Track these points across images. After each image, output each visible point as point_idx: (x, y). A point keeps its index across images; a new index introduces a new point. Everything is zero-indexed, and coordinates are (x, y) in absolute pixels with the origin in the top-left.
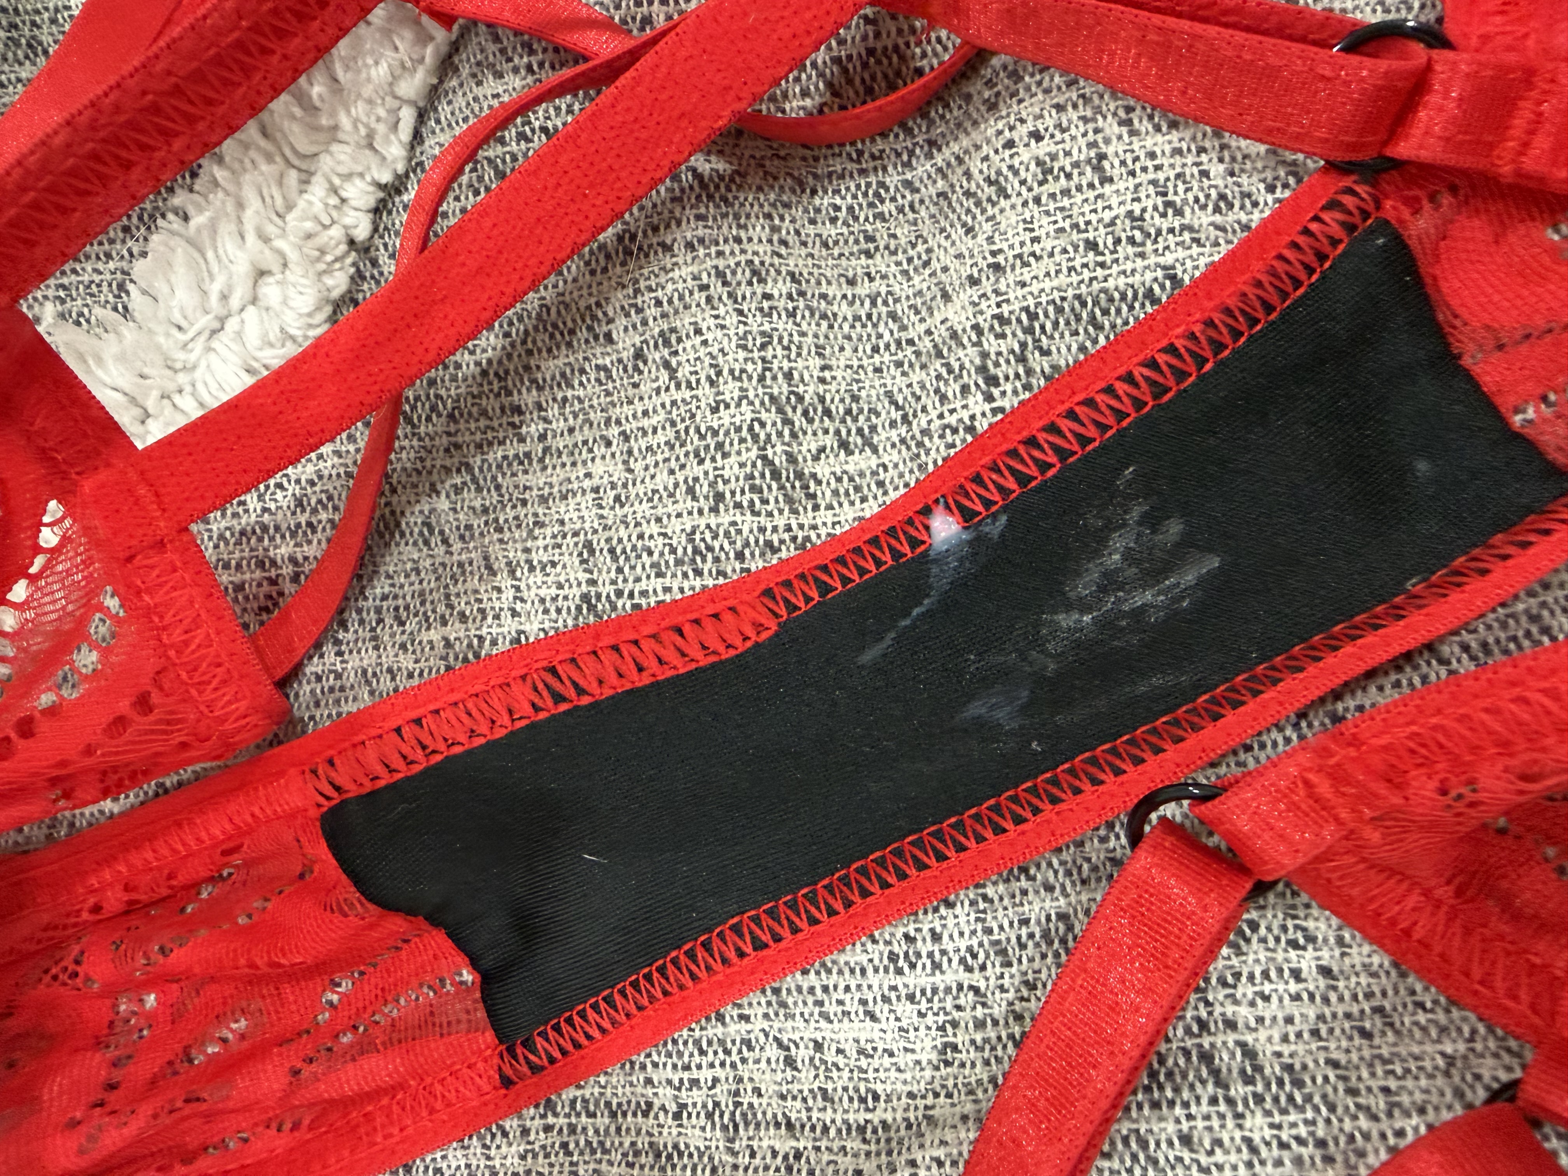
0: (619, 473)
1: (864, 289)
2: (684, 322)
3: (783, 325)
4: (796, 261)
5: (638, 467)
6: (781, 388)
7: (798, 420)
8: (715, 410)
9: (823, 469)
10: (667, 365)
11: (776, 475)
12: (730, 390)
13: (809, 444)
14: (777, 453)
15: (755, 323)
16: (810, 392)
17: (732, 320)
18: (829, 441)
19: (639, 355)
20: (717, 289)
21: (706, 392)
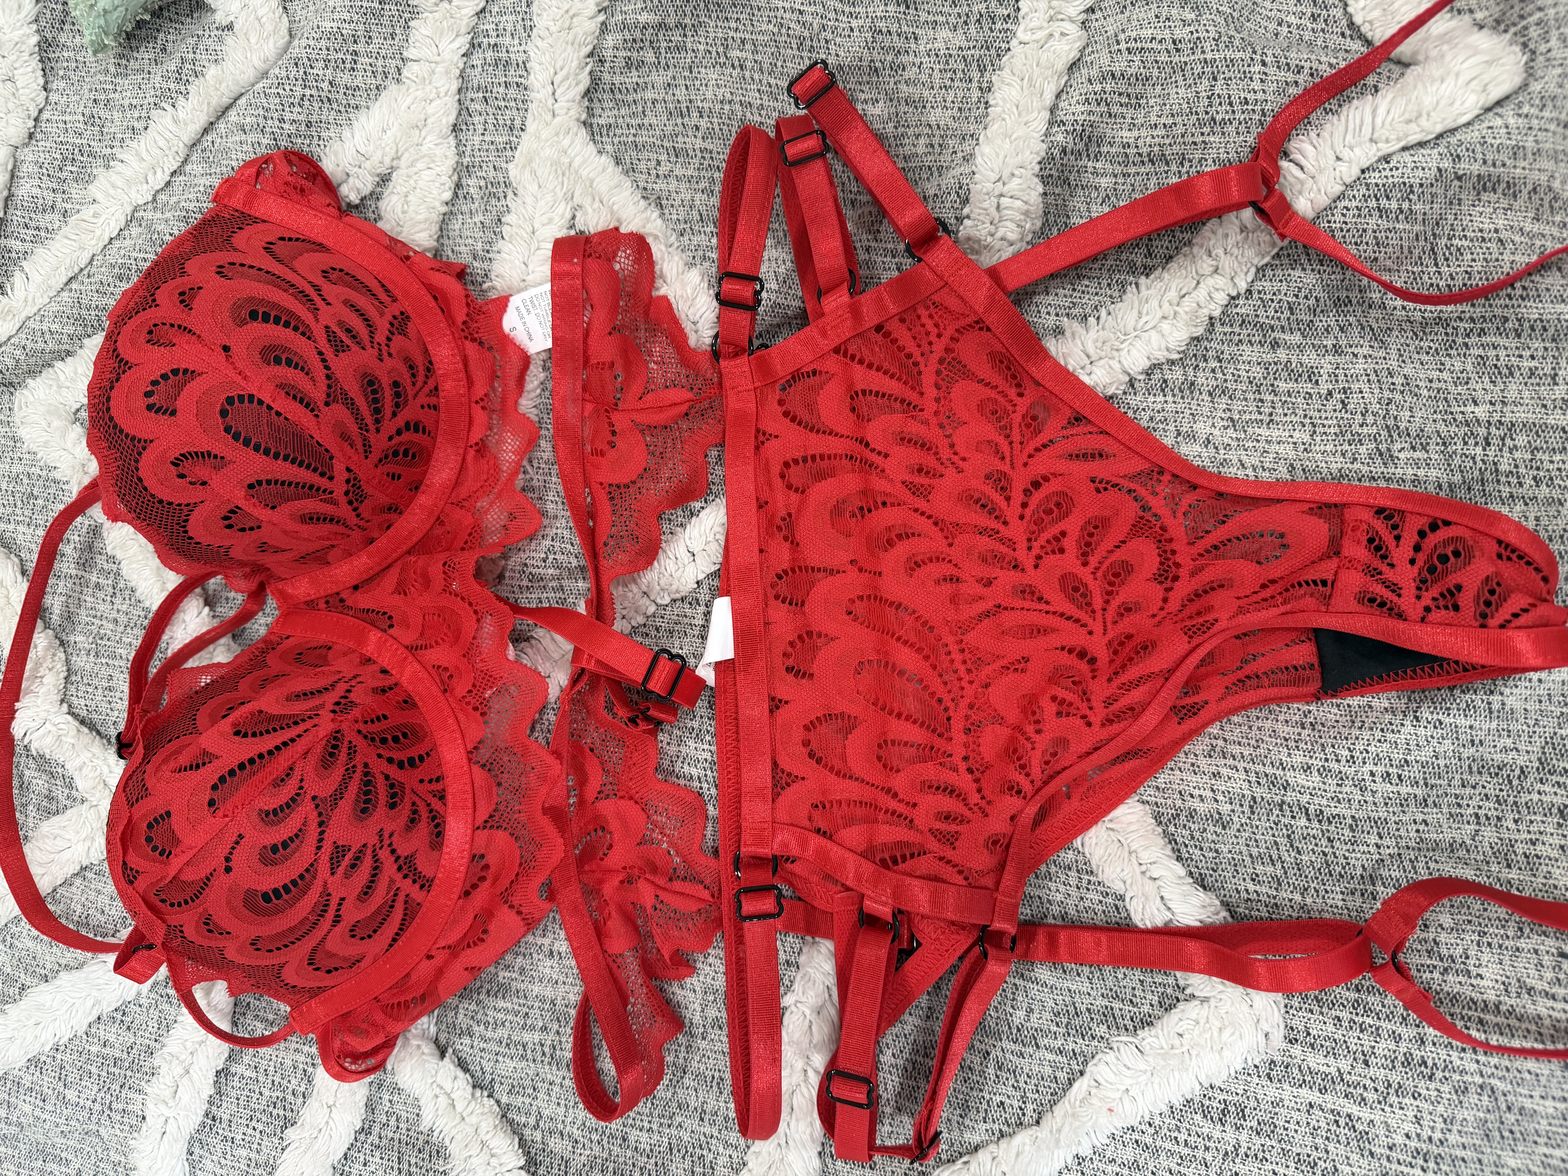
0: (1307, 438)
1: (1435, 385)
2: (1355, 387)
3: (1398, 397)
4: (1408, 370)
5: (1318, 439)
6: (1391, 422)
7: (1395, 436)
8: (1361, 426)
9: (1402, 455)
10: (1343, 402)
11: (1381, 455)
12: (1370, 419)
13: (1398, 446)
14: (1383, 447)
15: (1387, 394)
16: (1403, 426)
17: (1376, 391)
18: (1407, 445)
19: (1330, 393)
20: (1373, 377)
21: (1359, 418)
